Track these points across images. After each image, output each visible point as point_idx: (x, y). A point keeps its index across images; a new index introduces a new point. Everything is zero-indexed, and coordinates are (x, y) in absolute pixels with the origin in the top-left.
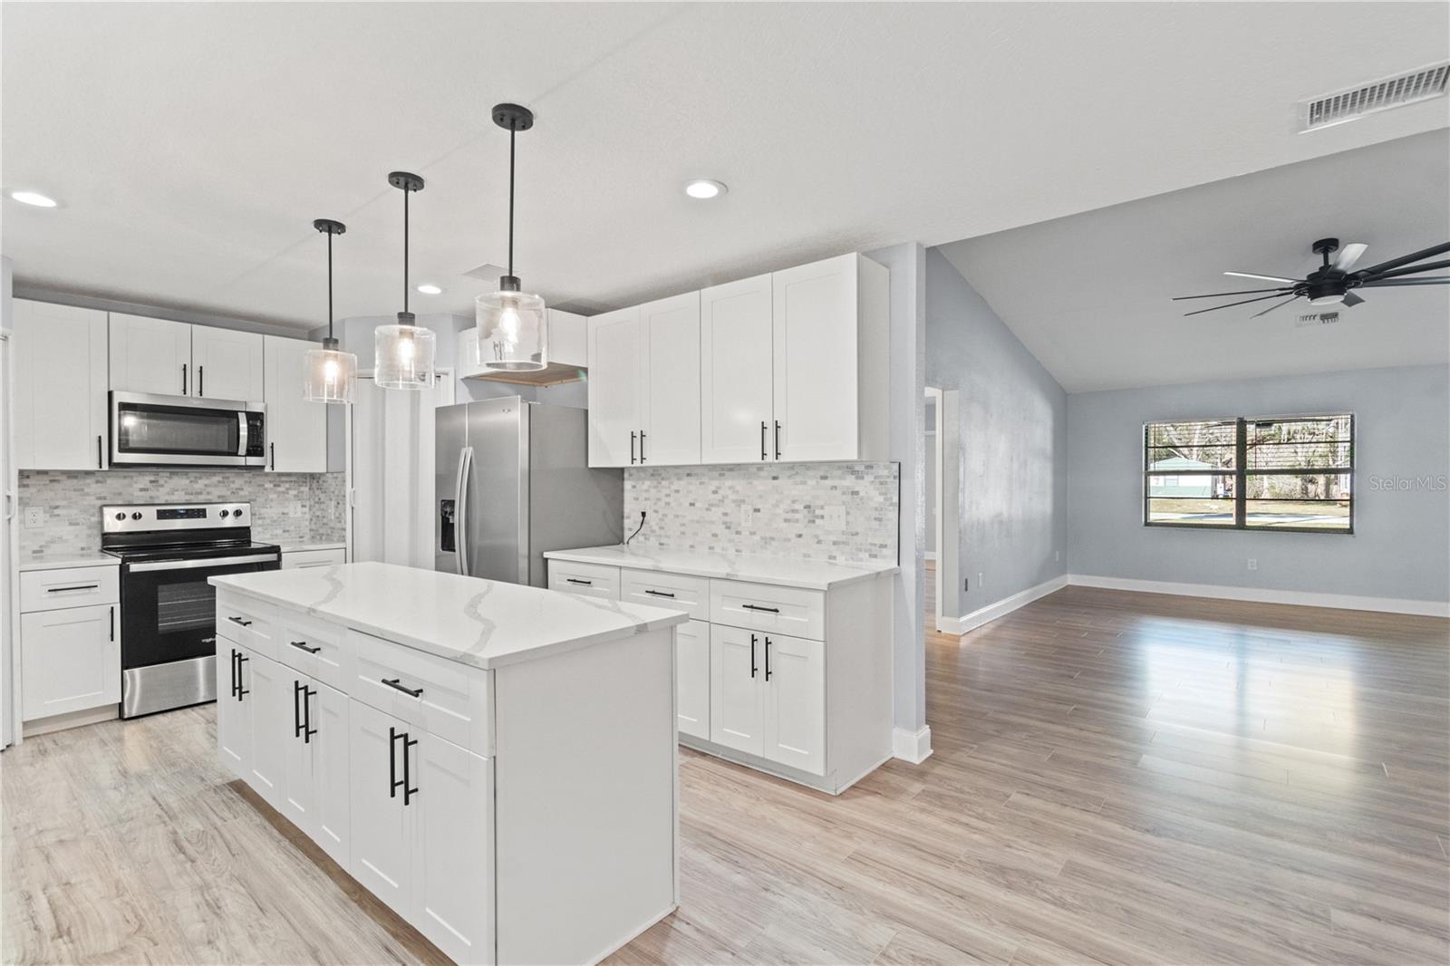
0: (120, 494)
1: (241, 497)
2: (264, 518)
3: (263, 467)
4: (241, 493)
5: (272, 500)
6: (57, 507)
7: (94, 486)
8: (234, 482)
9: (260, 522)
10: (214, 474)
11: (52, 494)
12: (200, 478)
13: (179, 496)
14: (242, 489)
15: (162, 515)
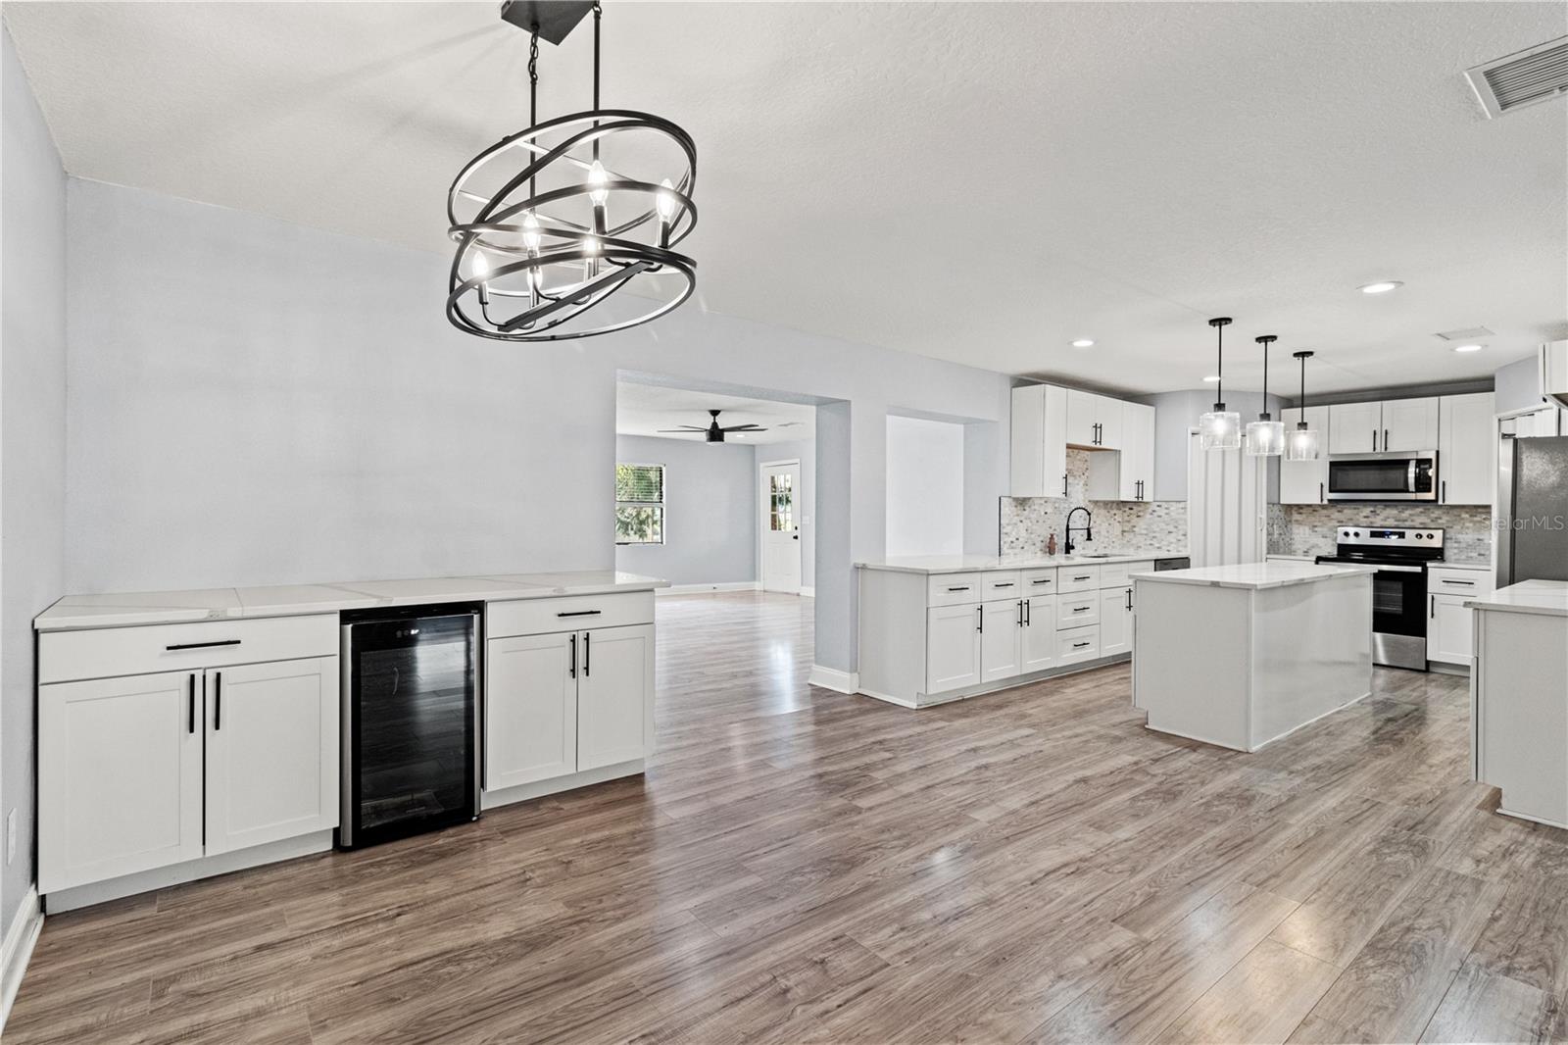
0: (1351, 519)
1: (1439, 524)
2: (1460, 542)
3: (1437, 500)
4: (1440, 521)
5: (1468, 528)
6: (1316, 526)
7: (1337, 514)
8: (1433, 513)
9: (1456, 545)
10: (1417, 507)
11: (1313, 519)
12: (1407, 509)
13: (1391, 522)
14: (1440, 518)
15: (1373, 535)
